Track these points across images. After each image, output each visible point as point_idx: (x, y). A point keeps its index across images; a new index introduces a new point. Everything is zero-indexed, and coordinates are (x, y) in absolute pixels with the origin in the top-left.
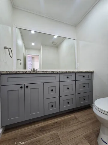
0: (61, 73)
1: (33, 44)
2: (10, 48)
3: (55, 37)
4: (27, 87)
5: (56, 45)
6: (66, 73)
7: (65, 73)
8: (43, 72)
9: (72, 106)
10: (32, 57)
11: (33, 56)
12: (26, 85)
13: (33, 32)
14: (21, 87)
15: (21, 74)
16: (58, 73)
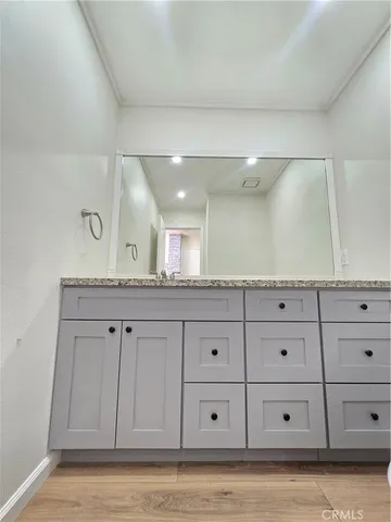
0: (250, 288)
1: (181, 195)
2: (96, 214)
3: (252, 161)
4: (129, 330)
5: (259, 189)
6: (272, 287)
7: (265, 288)
8: (182, 281)
9: (304, 435)
10: (182, 236)
11: (185, 233)
12: (126, 324)
13: (177, 160)
14: (112, 330)
15: (114, 286)
16: (236, 288)
